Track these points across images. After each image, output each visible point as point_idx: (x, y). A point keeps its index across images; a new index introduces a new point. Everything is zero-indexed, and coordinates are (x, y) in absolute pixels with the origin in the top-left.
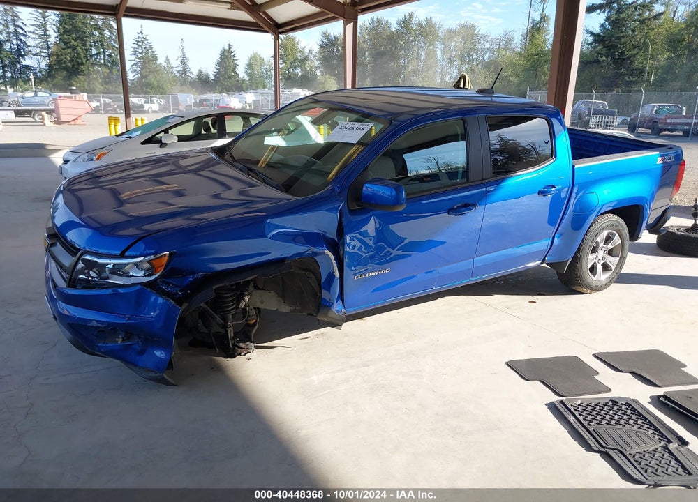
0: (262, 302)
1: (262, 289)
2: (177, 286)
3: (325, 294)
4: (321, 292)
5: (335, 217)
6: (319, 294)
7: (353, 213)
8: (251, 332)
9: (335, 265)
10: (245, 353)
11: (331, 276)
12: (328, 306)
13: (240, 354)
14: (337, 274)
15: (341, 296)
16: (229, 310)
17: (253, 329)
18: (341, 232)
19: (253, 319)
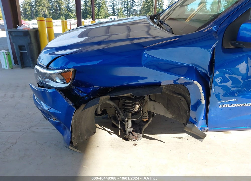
0: (154, 109)
1: (154, 101)
2: (84, 93)
3: (193, 114)
4: (189, 112)
5: (208, 54)
6: (188, 113)
7: (226, 51)
8: (143, 126)
9: (202, 95)
10: (134, 139)
11: (199, 102)
12: (194, 123)
13: (131, 140)
14: (203, 102)
15: (206, 117)
16: (129, 111)
17: (145, 125)
18: (211, 67)
19: (145, 119)
